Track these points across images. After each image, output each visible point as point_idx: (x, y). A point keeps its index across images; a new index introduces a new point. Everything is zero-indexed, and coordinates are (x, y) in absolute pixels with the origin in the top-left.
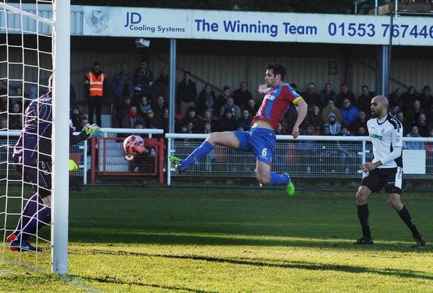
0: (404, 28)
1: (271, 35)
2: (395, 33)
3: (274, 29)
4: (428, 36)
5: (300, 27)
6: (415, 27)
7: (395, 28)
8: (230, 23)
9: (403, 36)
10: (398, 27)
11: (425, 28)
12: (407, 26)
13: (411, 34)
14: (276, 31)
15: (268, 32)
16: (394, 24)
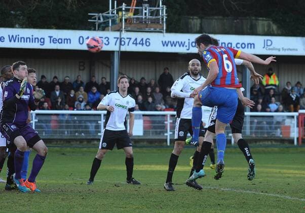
0: (129, 40)
1: (41, 45)
2: (123, 43)
3: (42, 40)
4: (145, 45)
5: (60, 39)
6: (136, 39)
7: (123, 40)
8: (13, 36)
9: (128, 45)
10: (124, 39)
11: (142, 40)
12: (130, 39)
13: (133, 43)
14: (44, 42)
15: (38, 42)
16: (122, 37)
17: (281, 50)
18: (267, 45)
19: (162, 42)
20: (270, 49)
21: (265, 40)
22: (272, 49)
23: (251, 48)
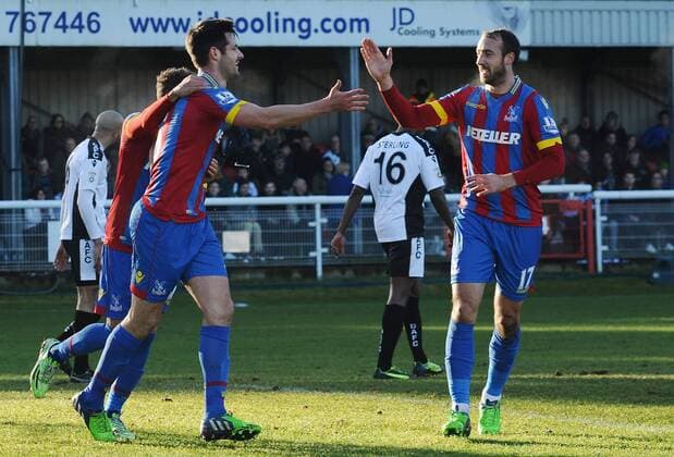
0: (45, 17)
2: (29, 26)
4: (86, 30)
6: (63, 16)
7: (29, 17)
9: (43, 30)
10: (33, 15)
11: (79, 16)
12: (49, 14)
13: (56, 26)
16: (26, 10)
17: (438, 32)
18: (401, 23)
19: (131, 20)
20: (408, 33)
21: (394, 10)
22: (413, 33)
23: (360, 30)
